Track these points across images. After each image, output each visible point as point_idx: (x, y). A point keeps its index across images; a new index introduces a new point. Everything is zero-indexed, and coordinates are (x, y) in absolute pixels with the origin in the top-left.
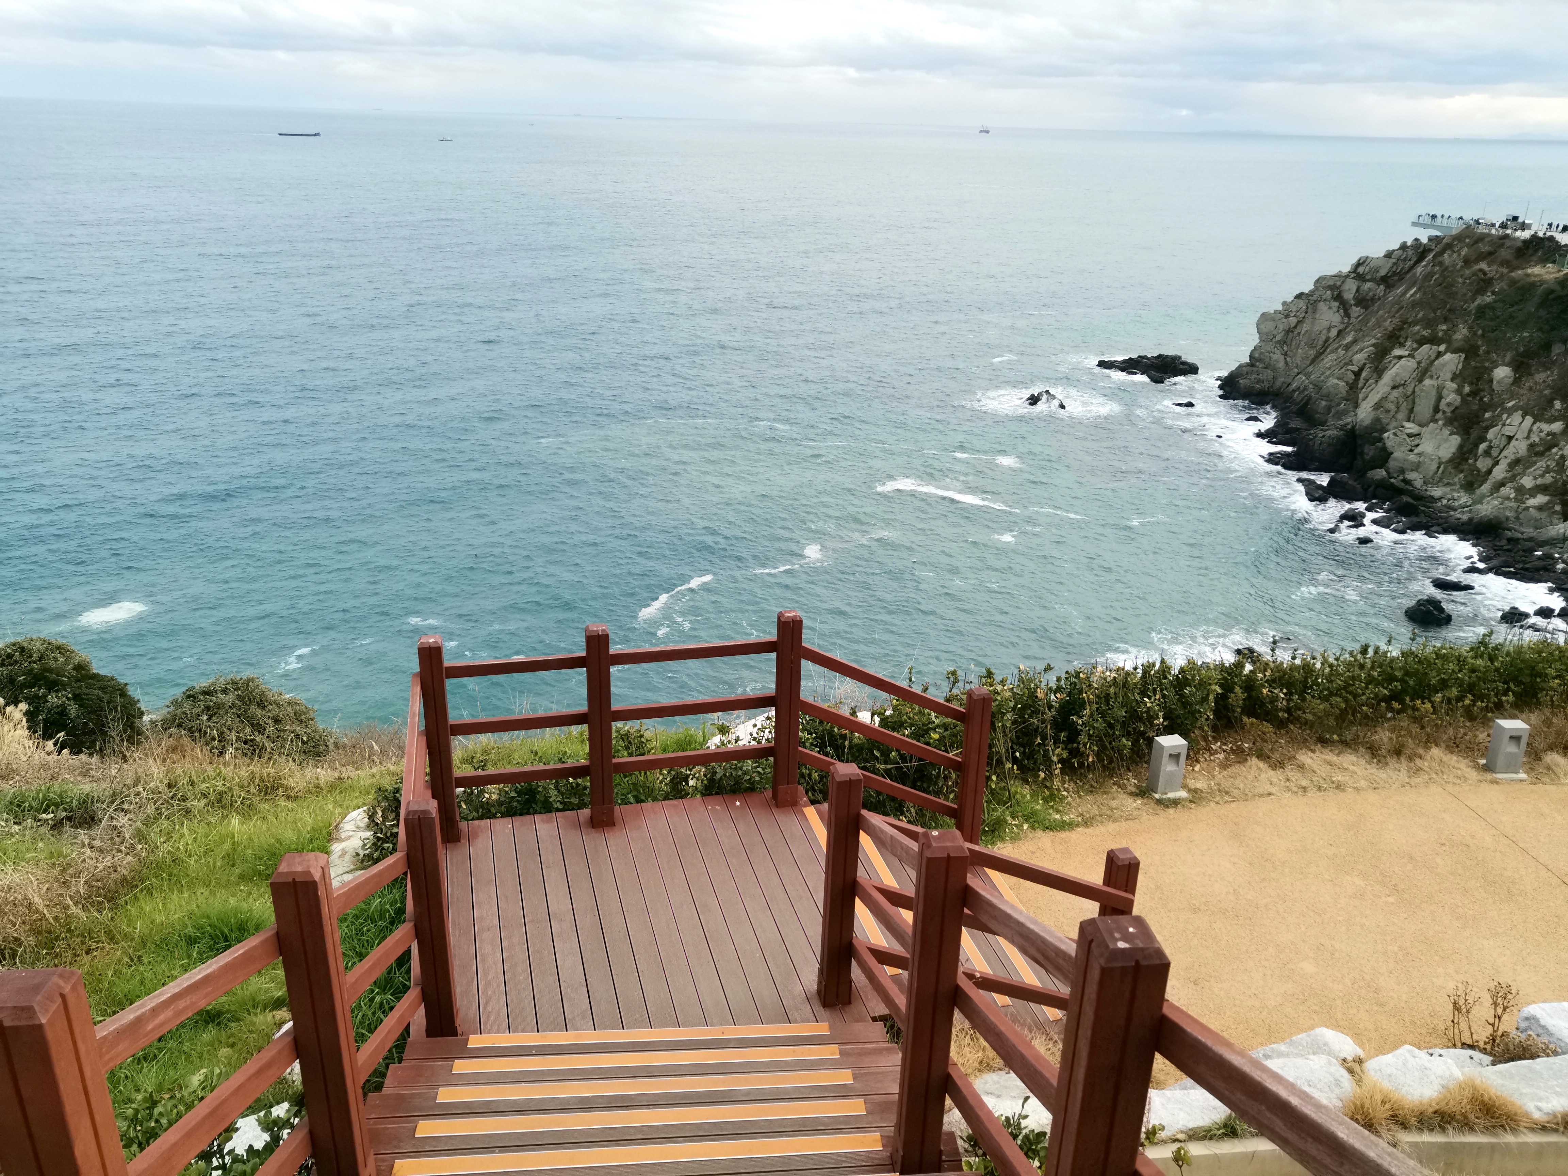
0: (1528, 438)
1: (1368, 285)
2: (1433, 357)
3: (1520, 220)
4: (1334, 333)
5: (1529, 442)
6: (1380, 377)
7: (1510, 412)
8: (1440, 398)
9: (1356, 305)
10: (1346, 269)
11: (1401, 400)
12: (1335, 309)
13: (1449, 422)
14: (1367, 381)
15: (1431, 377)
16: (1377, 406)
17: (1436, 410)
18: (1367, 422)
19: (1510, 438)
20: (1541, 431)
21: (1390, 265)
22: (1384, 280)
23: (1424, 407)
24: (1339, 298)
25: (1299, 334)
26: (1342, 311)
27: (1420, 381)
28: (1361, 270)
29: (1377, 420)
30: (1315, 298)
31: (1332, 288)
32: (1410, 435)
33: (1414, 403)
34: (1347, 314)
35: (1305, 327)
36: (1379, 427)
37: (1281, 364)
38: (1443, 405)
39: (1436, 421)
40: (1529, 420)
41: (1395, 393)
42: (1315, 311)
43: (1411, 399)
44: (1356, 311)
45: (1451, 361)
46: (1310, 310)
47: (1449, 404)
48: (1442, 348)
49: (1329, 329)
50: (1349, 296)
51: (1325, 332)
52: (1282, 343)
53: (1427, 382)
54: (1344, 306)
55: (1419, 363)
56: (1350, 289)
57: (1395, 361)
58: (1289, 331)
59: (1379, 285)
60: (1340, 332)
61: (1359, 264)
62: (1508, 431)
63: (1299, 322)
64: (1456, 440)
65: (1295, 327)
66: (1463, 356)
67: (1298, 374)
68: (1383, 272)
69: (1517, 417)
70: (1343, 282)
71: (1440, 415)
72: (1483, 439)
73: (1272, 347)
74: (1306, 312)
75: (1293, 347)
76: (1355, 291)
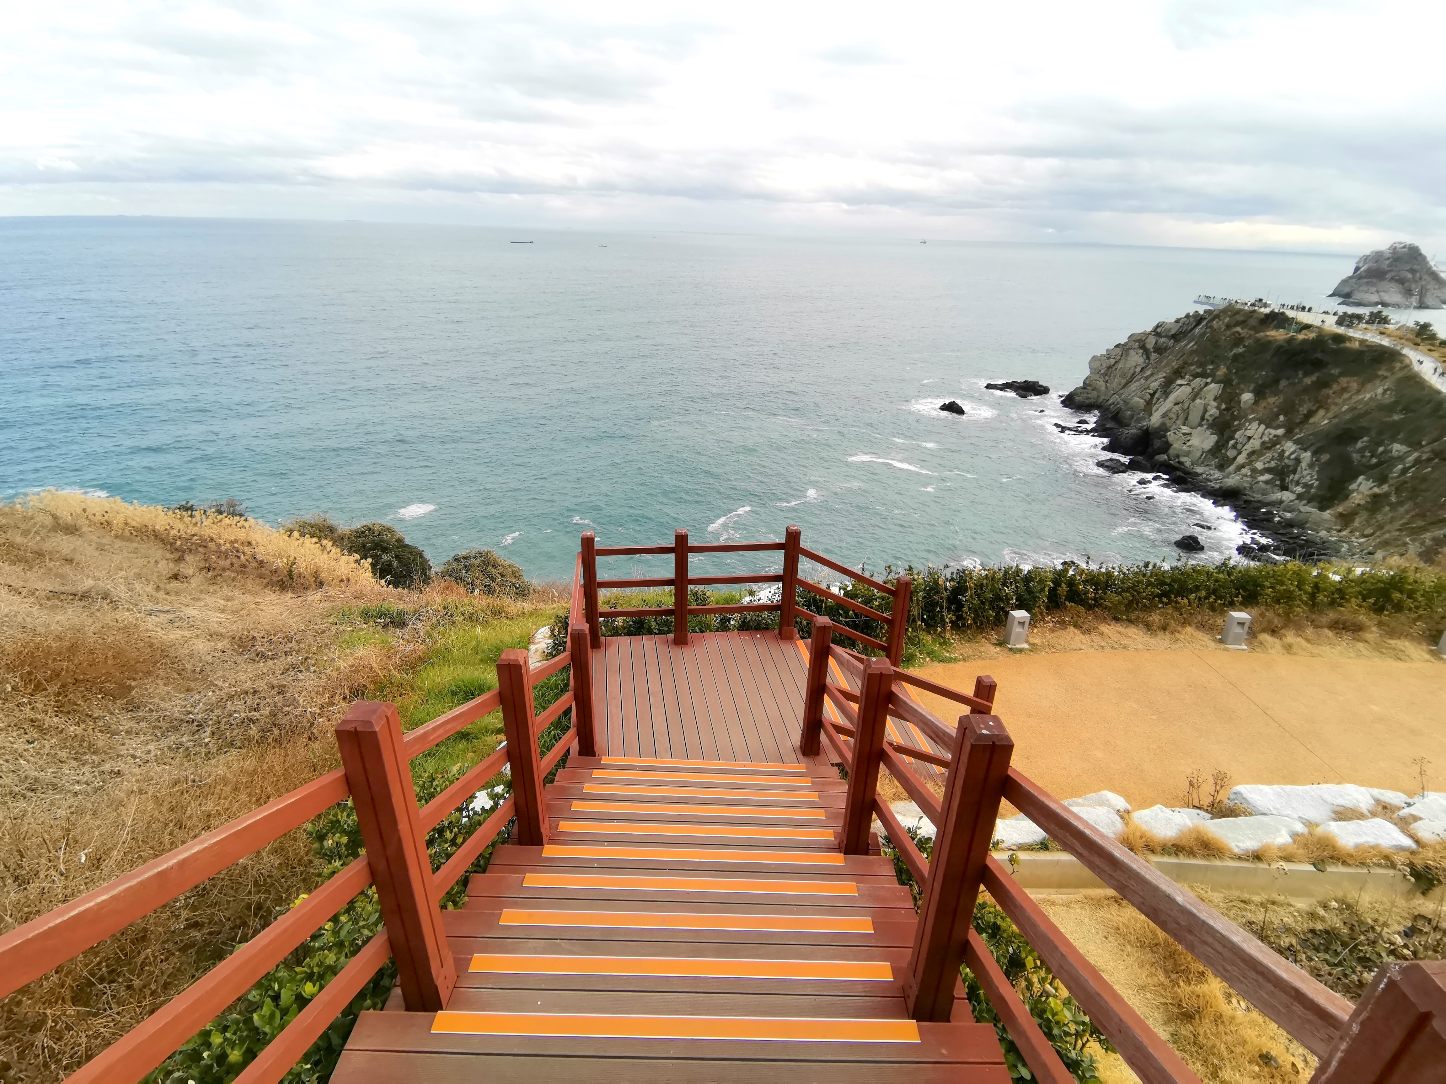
0: (1261, 438)
1: (1163, 340)
2: (1202, 386)
3: (1264, 301)
4: (1138, 369)
5: (1262, 441)
6: (1167, 397)
7: (1250, 422)
8: (1205, 411)
9: (1154, 352)
10: (1149, 329)
11: (1180, 412)
12: (1140, 354)
13: (1211, 426)
14: (1159, 399)
15: (1201, 398)
16: (1165, 415)
17: (1203, 418)
18: (1157, 425)
19: (1250, 438)
20: (1270, 434)
21: (1178, 327)
22: (1173, 336)
23: (1195, 417)
24: (1143, 347)
25: (1116, 369)
26: (1144, 355)
27: (1193, 400)
28: (1159, 330)
29: (1163, 424)
30: (1128, 347)
31: (1139, 341)
32: (1184, 434)
33: (1188, 414)
34: (1148, 358)
35: (1120, 365)
36: (1164, 428)
37: (1103, 388)
38: (1207, 416)
39: (1202, 426)
40: (1263, 427)
41: (1177, 407)
42: (1127, 355)
43: (1187, 411)
44: (1154, 356)
45: (1214, 389)
46: (1124, 355)
47: (1211, 416)
48: (1209, 380)
49: (1135, 367)
50: (1150, 346)
51: (1133, 368)
52: (1105, 374)
53: (1198, 401)
54: (1147, 353)
55: (1193, 389)
56: (1151, 342)
57: (1178, 387)
58: (1110, 367)
59: (1170, 340)
60: (1142, 369)
61: (1158, 326)
62: (1249, 433)
63: (1116, 362)
64: (1215, 438)
65: (1114, 365)
66: (1222, 385)
67: (1114, 394)
68: (1173, 332)
69: (1255, 424)
70: (1147, 337)
71: (1205, 422)
72: (1232, 438)
73: (1099, 377)
74: (1121, 356)
75: (1112, 377)
76: (1154, 343)
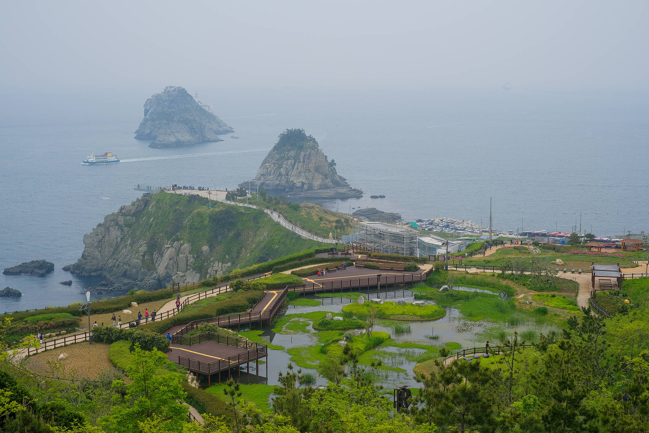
1: (128, 218)
2: (179, 246)
3: (177, 186)
4: (119, 239)
5: (222, 271)
6: (162, 256)
7: (214, 262)
8: (187, 260)
9: (126, 226)
11: (173, 264)
12: (117, 230)
13: (194, 269)
14: (158, 258)
15: (182, 253)
16: (166, 268)
17: (187, 265)
18: (164, 275)
19: (216, 271)
20: (225, 267)
21: (135, 208)
22: (134, 215)
23: (182, 265)
24: (117, 224)
25: (104, 242)
26: (120, 230)
27: (178, 255)
28: (123, 211)
29: (167, 273)
30: (107, 225)
31: (114, 220)
32: (181, 277)
33: (178, 264)
34: (122, 231)
35: (106, 238)
36: (168, 275)
38: (189, 264)
39: (189, 269)
40: (220, 263)
41: (171, 262)
42: (108, 231)
44: (126, 229)
45: (186, 246)
47: (191, 263)
48: (182, 242)
49: (117, 238)
50: (121, 223)
51: (115, 239)
52: (98, 247)
53: (181, 255)
54: (121, 228)
55: (176, 248)
56: (121, 220)
57: (167, 249)
58: (100, 241)
59: (133, 217)
60: (121, 239)
61: (122, 209)
62: (215, 268)
63: (103, 237)
64: (198, 275)
65: (102, 239)
66: (190, 244)
67: (108, 259)
68: (133, 212)
69: (216, 263)
70: (117, 217)
71: (189, 267)
72: (207, 273)
73: (93, 249)
74: (105, 232)
75: (103, 248)
76: (123, 221)
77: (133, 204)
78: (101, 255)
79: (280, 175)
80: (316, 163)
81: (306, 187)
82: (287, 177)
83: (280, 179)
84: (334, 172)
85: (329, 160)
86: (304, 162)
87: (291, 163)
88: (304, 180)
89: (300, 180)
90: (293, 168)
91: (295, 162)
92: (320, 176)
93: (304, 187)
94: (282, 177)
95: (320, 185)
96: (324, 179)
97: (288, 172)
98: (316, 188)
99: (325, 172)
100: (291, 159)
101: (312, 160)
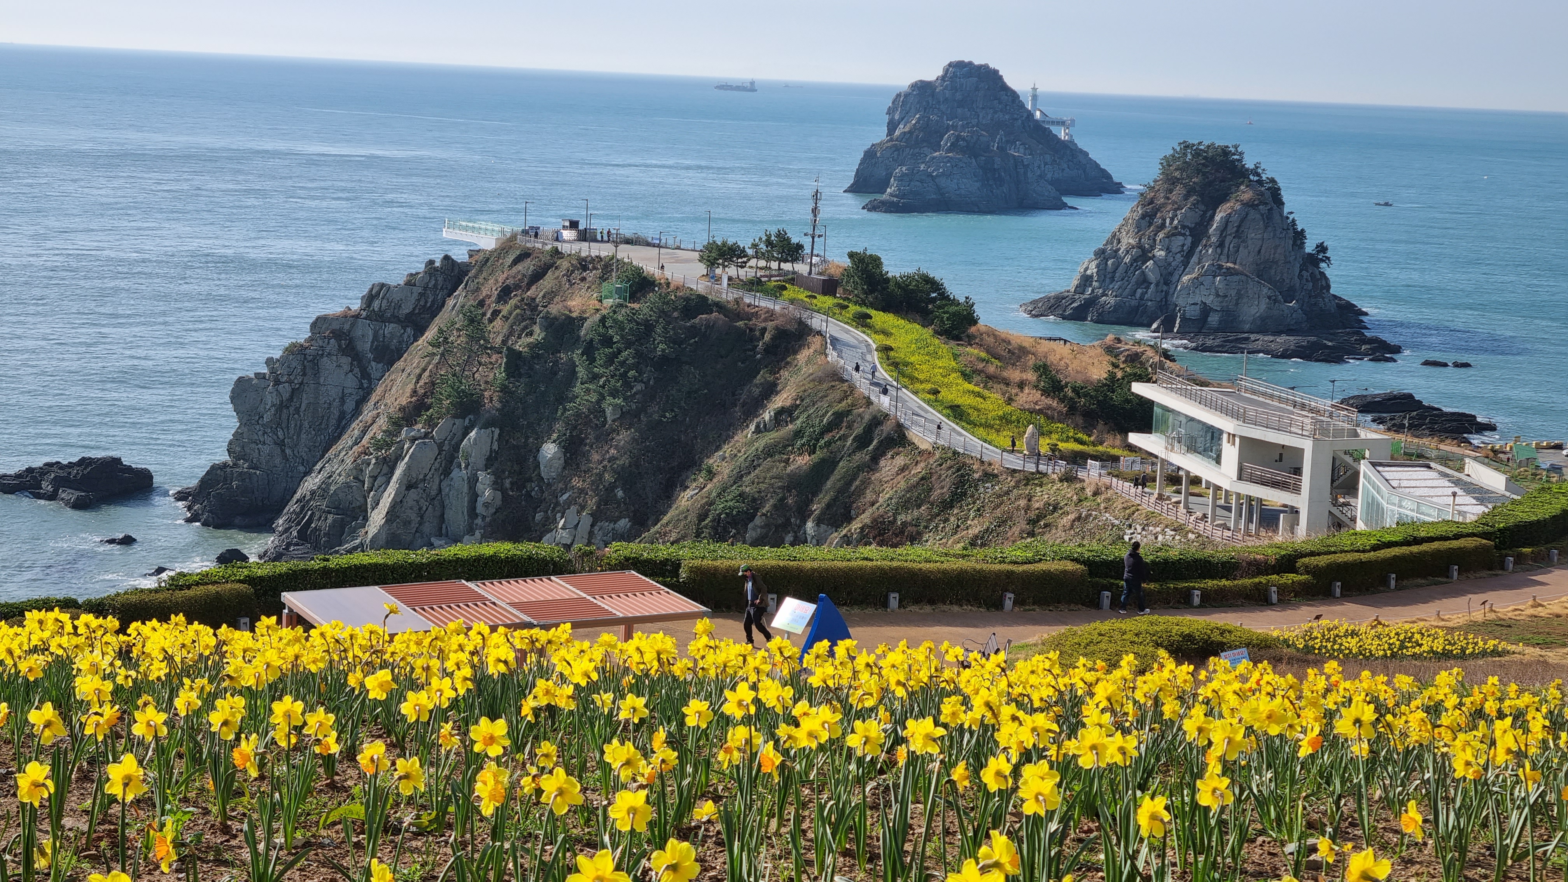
1: (389, 328)
2: (456, 437)
4: (349, 405)
7: (564, 509)
8: (474, 496)
9: (376, 361)
10: (354, 305)
11: (424, 504)
12: (346, 368)
15: (459, 466)
16: (394, 515)
17: (472, 513)
21: (415, 296)
22: (410, 320)
23: (456, 512)
24: (349, 350)
25: (297, 410)
26: (357, 370)
27: (447, 472)
28: (376, 304)
30: (314, 351)
31: (338, 335)
33: (443, 507)
34: (366, 375)
35: (306, 399)
38: (480, 509)
40: (587, 518)
41: (413, 494)
42: (317, 373)
43: (438, 500)
44: (378, 369)
45: (481, 440)
46: (309, 372)
48: (469, 421)
49: (343, 401)
50: (365, 346)
51: (336, 404)
52: (274, 425)
53: (455, 474)
54: (360, 362)
55: (440, 446)
56: (365, 336)
59: (405, 328)
61: (370, 298)
63: (295, 388)
65: (291, 399)
66: (497, 431)
68: (406, 310)
69: (572, 515)
70: (353, 325)
71: (479, 521)
73: (260, 433)
74: (304, 374)
75: (292, 431)
76: (371, 338)
77: (411, 282)
78: (285, 458)
79: (1144, 282)
80: (1259, 251)
81: (1214, 319)
82: (1165, 288)
83: (1143, 294)
84: (1323, 283)
85: (1310, 247)
86: (1221, 245)
87: (1183, 245)
88: (1211, 298)
89: (1198, 299)
90: (1186, 263)
91: (1194, 245)
92: (1265, 290)
93: (1209, 319)
94: (1148, 288)
95: (1263, 319)
96: (1275, 301)
97: (1171, 274)
98: (1247, 327)
99: (1287, 281)
100: (1184, 235)
101: (1250, 242)
